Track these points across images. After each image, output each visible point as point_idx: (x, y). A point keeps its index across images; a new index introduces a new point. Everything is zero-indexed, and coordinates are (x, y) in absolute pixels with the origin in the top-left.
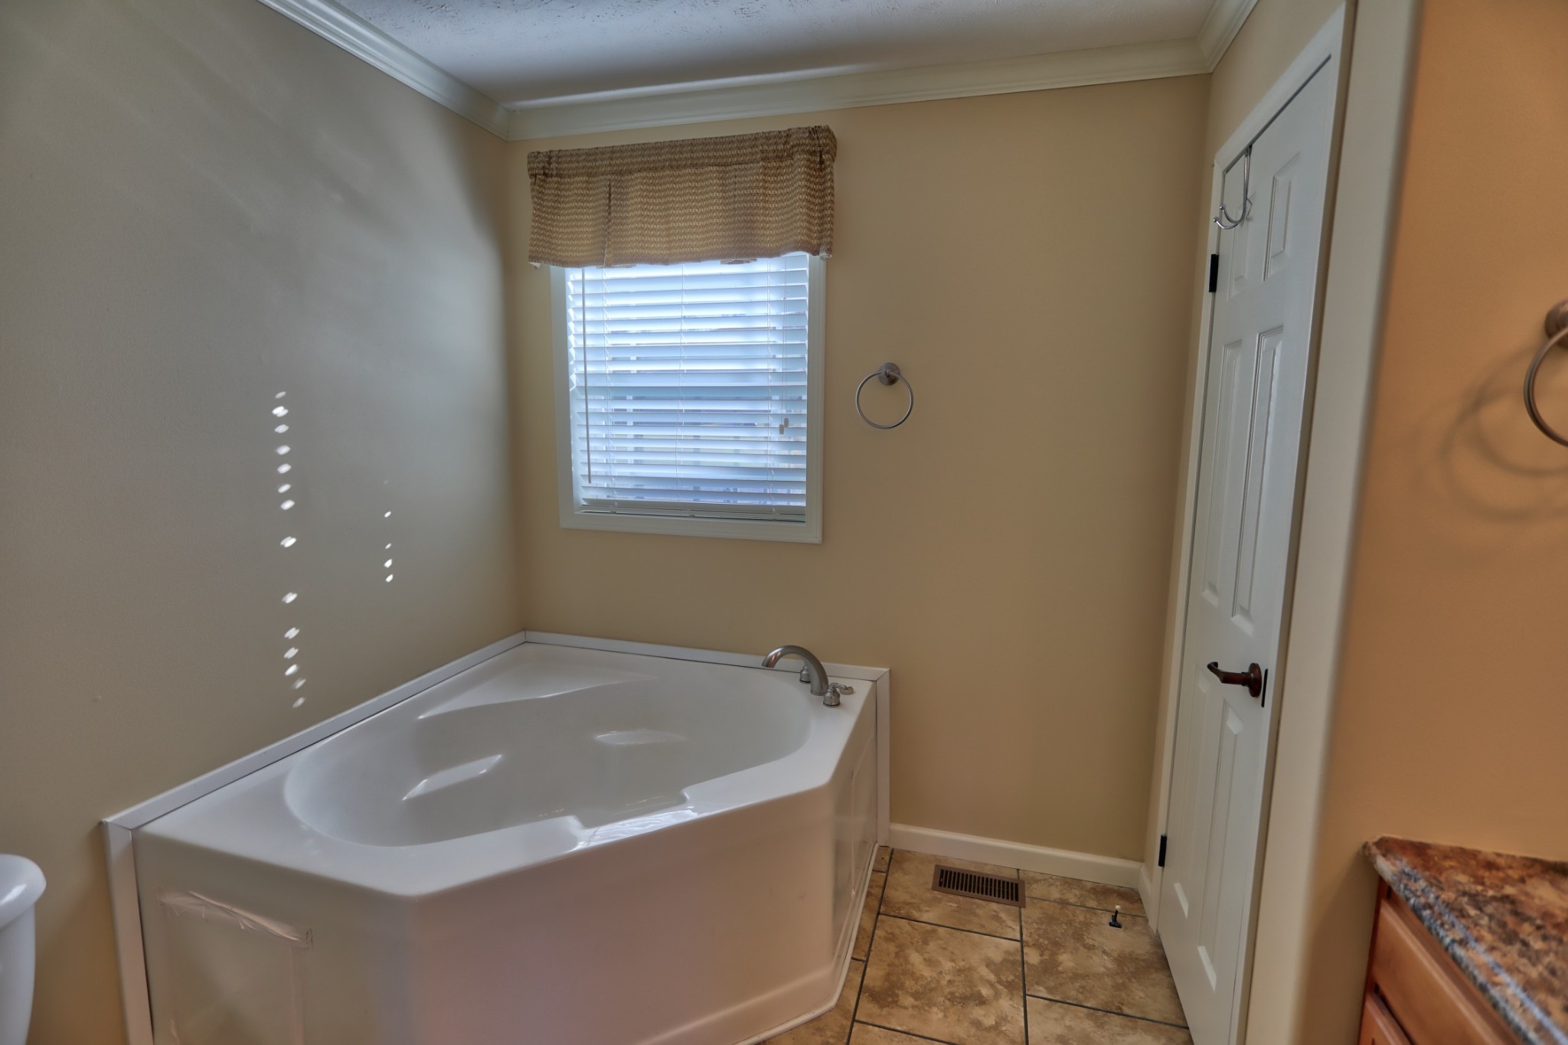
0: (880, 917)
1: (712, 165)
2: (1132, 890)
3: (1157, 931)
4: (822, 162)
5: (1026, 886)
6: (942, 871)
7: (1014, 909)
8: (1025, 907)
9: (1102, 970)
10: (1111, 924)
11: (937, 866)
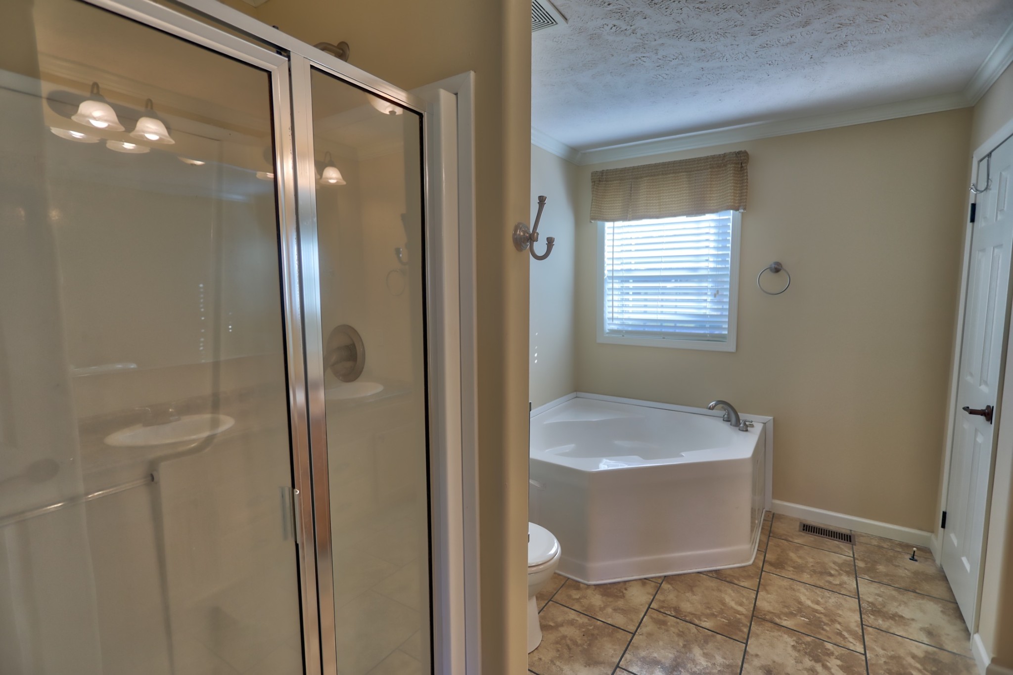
0: (770, 538)
1: (684, 172)
2: (926, 548)
3: (941, 565)
4: (742, 167)
5: (856, 537)
6: (804, 525)
7: (849, 545)
8: (855, 545)
9: (904, 575)
10: (910, 559)
11: (801, 523)
